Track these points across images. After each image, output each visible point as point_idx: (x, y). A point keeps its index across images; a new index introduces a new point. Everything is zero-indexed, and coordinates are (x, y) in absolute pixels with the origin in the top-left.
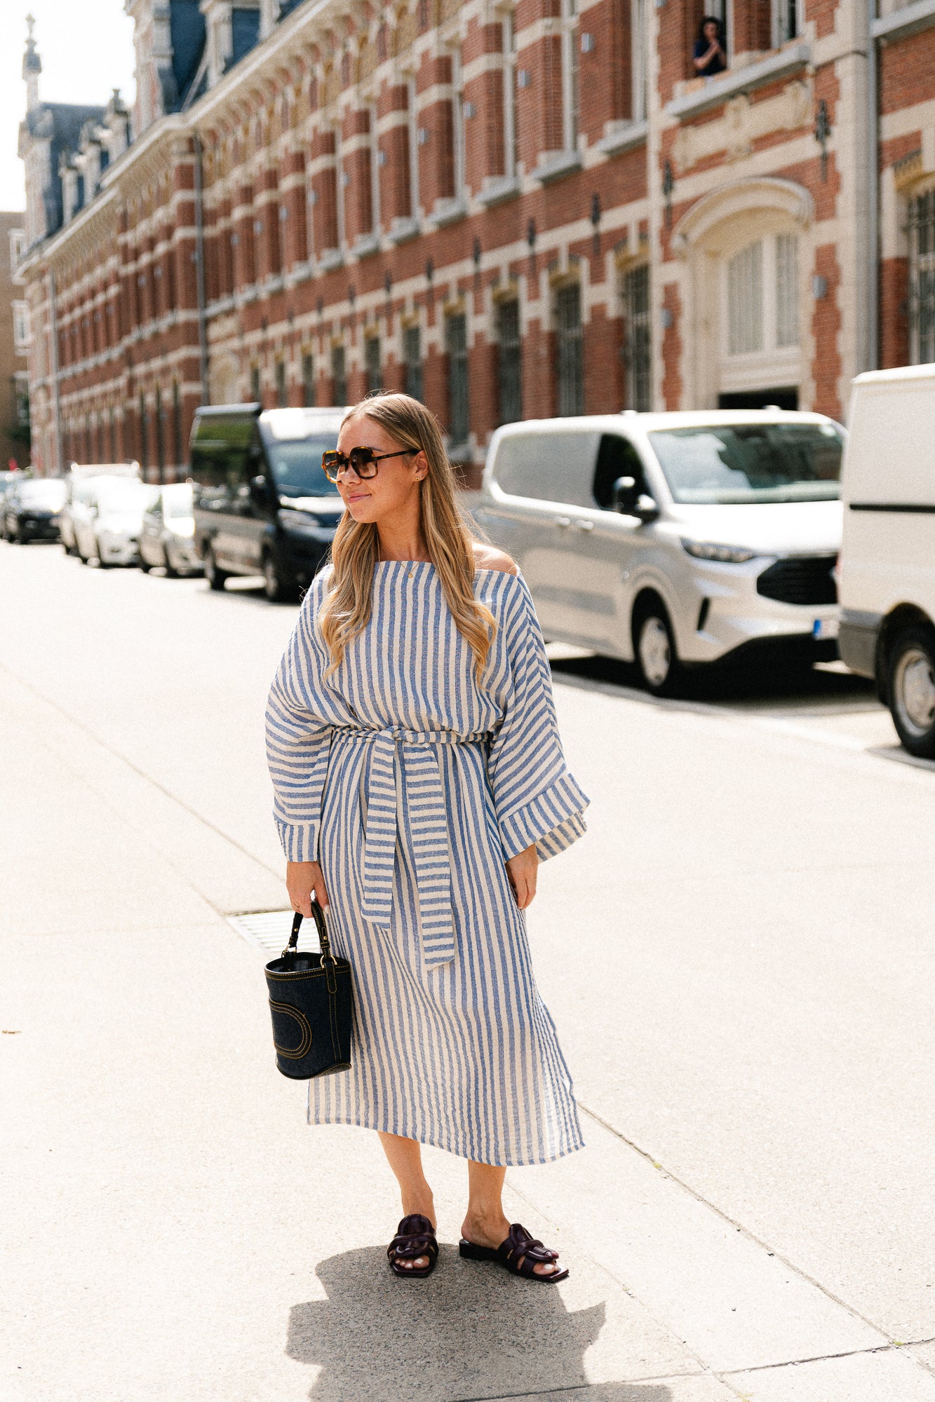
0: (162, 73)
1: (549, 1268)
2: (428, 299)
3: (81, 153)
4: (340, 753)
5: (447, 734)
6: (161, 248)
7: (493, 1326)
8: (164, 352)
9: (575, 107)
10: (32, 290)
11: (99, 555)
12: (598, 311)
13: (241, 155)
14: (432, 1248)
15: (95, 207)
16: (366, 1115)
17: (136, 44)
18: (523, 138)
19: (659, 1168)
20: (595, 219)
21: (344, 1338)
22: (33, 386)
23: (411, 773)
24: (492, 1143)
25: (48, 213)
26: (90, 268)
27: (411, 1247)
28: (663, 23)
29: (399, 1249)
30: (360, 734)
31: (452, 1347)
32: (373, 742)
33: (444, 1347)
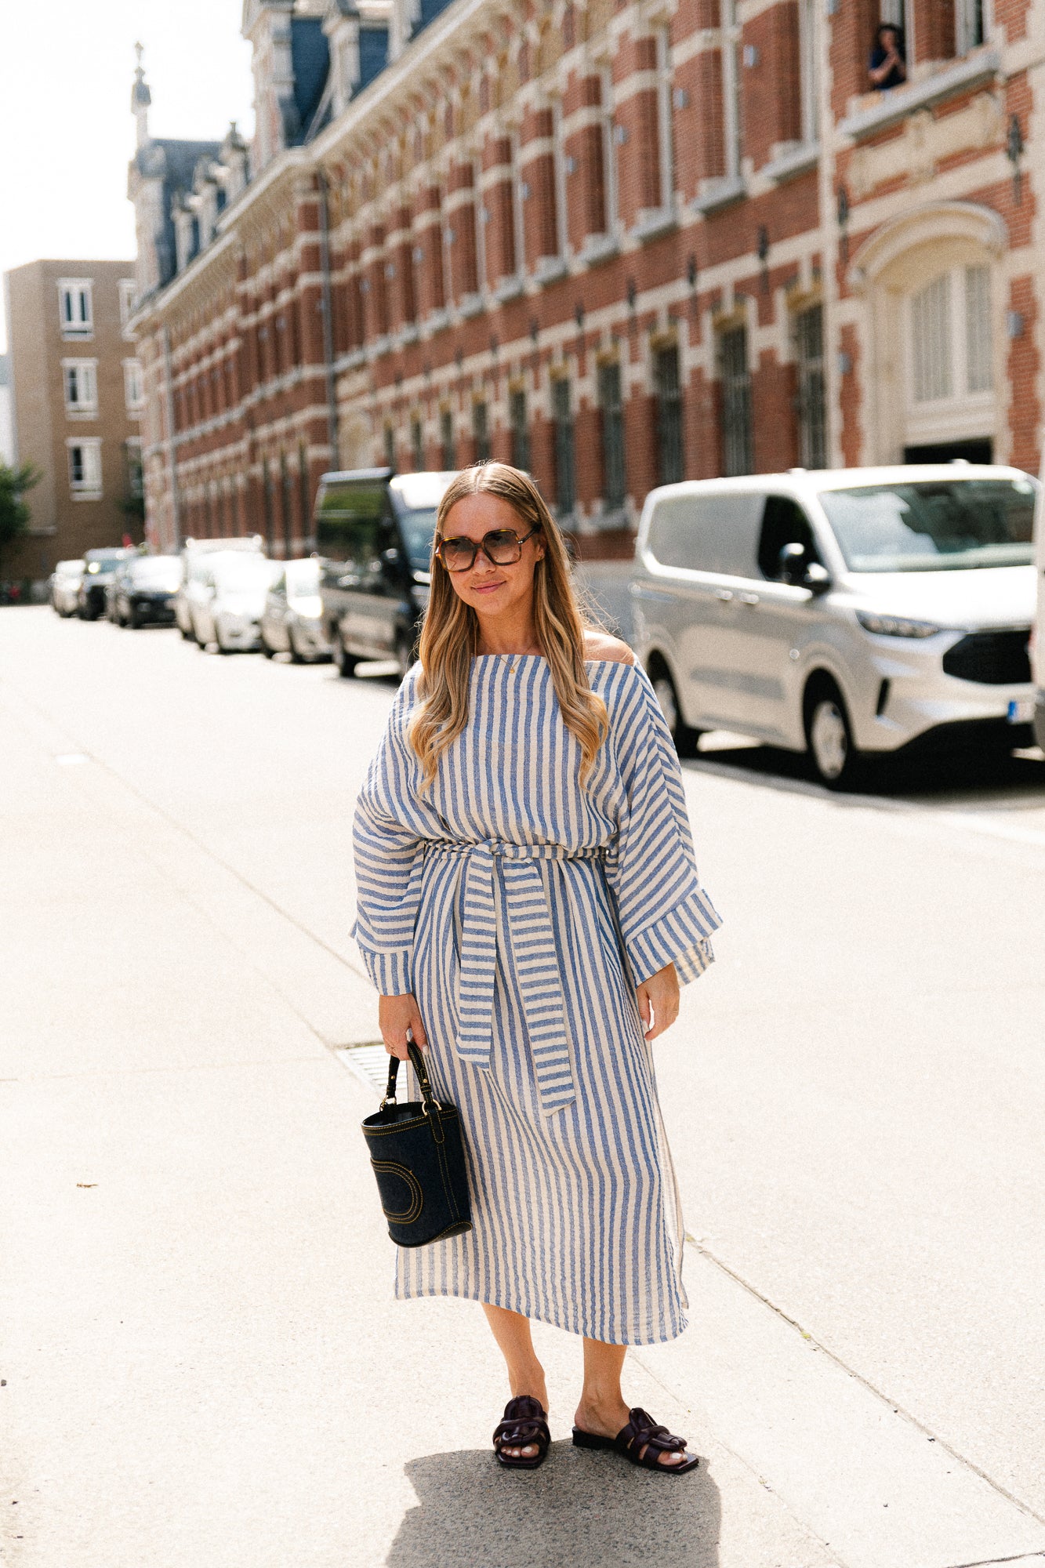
0: (283, 103)
1: (676, 1457)
2: (579, 347)
3: (196, 193)
4: (433, 870)
5: (552, 848)
6: (284, 297)
7: (608, 1527)
8: (288, 412)
9: (739, 128)
10: (145, 347)
11: (218, 640)
12: (767, 357)
13: (370, 192)
14: (543, 1435)
15: (212, 252)
16: (466, 1284)
17: (254, 71)
18: (682, 166)
19: (808, 1338)
20: (763, 254)
21: (438, 1541)
22: (147, 453)
23: (512, 893)
24: (607, 1316)
25: (161, 259)
26: (207, 321)
27: (519, 1433)
28: (835, 33)
29: (506, 1436)
30: (454, 849)
31: (560, 1551)
32: (468, 858)
33: (551, 1551)
